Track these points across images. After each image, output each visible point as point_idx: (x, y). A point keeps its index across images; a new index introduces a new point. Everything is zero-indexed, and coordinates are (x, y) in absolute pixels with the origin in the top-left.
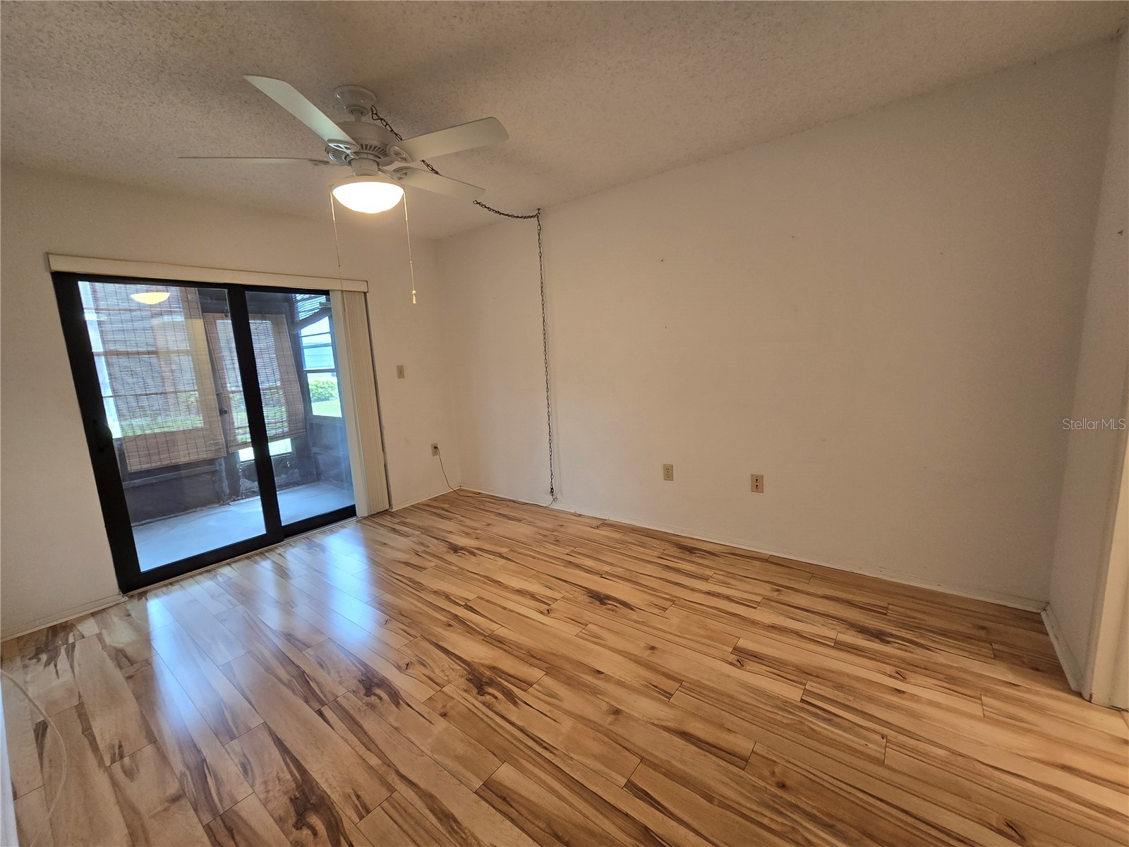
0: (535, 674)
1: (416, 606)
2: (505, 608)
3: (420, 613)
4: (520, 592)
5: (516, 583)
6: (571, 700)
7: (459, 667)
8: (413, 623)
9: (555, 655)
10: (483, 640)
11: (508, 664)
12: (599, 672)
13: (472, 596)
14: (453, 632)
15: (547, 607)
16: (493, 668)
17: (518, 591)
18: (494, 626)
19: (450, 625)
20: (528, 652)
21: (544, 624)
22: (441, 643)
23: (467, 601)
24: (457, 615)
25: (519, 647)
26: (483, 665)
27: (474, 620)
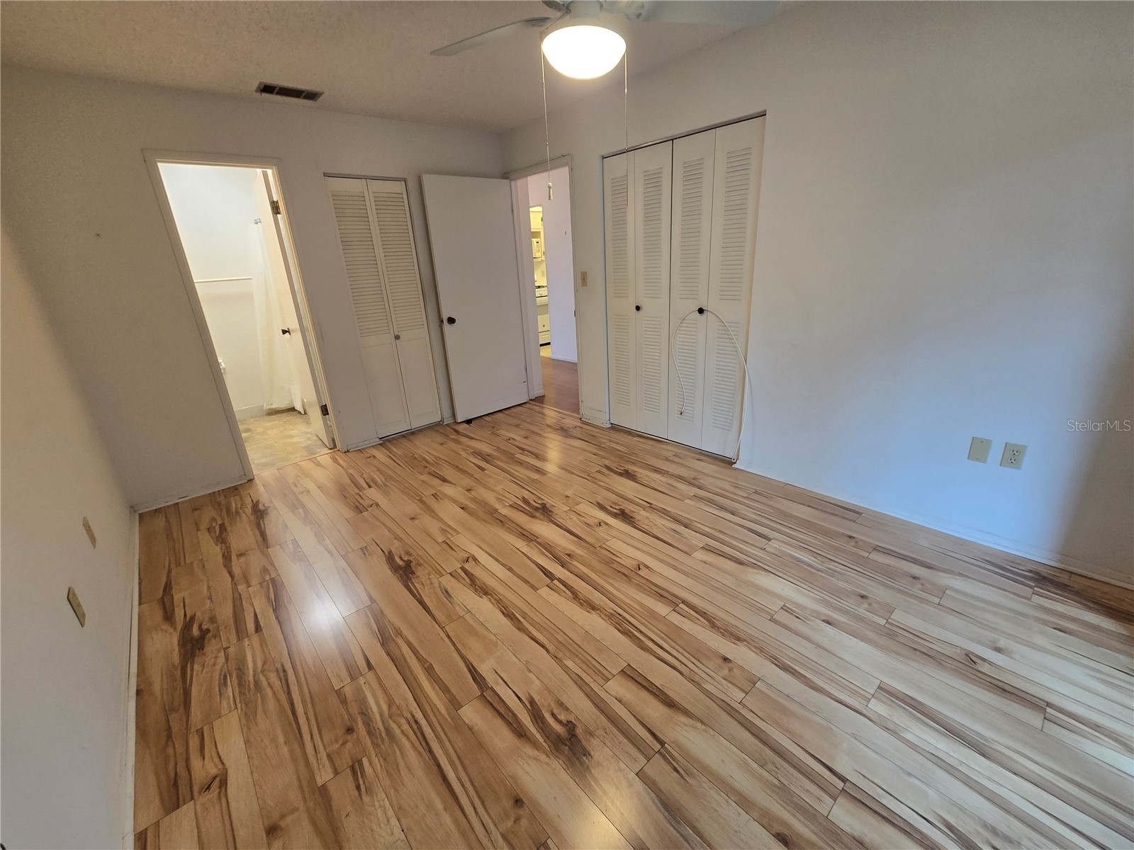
0: (504, 511)
1: (613, 586)
2: (510, 569)
3: (604, 574)
4: (484, 591)
5: (483, 608)
6: (490, 498)
7: (560, 520)
8: (608, 563)
9: (485, 521)
10: (538, 538)
11: (522, 519)
12: (462, 508)
13: (544, 592)
14: (563, 548)
15: (467, 566)
16: (533, 517)
17: (486, 593)
18: (525, 549)
19: (569, 555)
20: (504, 525)
21: (479, 547)
22: (576, 539)
23: (551, 585)
24: (563, 566)
25: (510, 530)
26: (541, 520)
27: (544, 558)
